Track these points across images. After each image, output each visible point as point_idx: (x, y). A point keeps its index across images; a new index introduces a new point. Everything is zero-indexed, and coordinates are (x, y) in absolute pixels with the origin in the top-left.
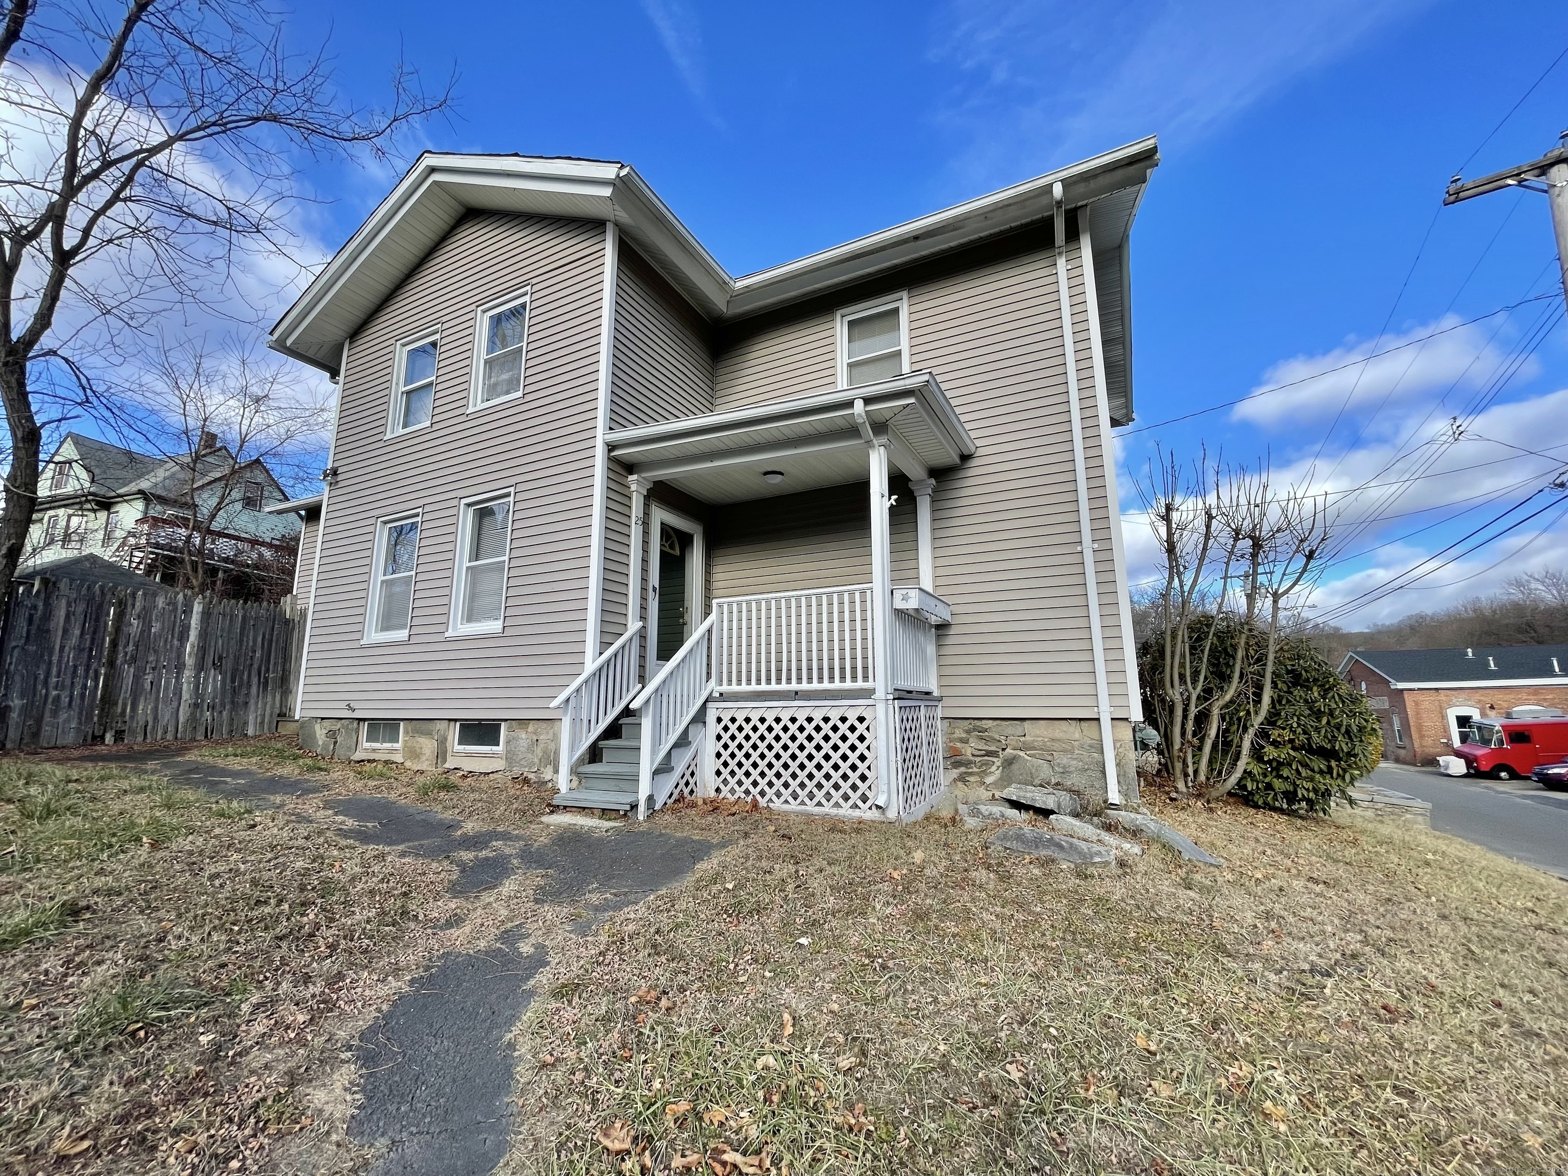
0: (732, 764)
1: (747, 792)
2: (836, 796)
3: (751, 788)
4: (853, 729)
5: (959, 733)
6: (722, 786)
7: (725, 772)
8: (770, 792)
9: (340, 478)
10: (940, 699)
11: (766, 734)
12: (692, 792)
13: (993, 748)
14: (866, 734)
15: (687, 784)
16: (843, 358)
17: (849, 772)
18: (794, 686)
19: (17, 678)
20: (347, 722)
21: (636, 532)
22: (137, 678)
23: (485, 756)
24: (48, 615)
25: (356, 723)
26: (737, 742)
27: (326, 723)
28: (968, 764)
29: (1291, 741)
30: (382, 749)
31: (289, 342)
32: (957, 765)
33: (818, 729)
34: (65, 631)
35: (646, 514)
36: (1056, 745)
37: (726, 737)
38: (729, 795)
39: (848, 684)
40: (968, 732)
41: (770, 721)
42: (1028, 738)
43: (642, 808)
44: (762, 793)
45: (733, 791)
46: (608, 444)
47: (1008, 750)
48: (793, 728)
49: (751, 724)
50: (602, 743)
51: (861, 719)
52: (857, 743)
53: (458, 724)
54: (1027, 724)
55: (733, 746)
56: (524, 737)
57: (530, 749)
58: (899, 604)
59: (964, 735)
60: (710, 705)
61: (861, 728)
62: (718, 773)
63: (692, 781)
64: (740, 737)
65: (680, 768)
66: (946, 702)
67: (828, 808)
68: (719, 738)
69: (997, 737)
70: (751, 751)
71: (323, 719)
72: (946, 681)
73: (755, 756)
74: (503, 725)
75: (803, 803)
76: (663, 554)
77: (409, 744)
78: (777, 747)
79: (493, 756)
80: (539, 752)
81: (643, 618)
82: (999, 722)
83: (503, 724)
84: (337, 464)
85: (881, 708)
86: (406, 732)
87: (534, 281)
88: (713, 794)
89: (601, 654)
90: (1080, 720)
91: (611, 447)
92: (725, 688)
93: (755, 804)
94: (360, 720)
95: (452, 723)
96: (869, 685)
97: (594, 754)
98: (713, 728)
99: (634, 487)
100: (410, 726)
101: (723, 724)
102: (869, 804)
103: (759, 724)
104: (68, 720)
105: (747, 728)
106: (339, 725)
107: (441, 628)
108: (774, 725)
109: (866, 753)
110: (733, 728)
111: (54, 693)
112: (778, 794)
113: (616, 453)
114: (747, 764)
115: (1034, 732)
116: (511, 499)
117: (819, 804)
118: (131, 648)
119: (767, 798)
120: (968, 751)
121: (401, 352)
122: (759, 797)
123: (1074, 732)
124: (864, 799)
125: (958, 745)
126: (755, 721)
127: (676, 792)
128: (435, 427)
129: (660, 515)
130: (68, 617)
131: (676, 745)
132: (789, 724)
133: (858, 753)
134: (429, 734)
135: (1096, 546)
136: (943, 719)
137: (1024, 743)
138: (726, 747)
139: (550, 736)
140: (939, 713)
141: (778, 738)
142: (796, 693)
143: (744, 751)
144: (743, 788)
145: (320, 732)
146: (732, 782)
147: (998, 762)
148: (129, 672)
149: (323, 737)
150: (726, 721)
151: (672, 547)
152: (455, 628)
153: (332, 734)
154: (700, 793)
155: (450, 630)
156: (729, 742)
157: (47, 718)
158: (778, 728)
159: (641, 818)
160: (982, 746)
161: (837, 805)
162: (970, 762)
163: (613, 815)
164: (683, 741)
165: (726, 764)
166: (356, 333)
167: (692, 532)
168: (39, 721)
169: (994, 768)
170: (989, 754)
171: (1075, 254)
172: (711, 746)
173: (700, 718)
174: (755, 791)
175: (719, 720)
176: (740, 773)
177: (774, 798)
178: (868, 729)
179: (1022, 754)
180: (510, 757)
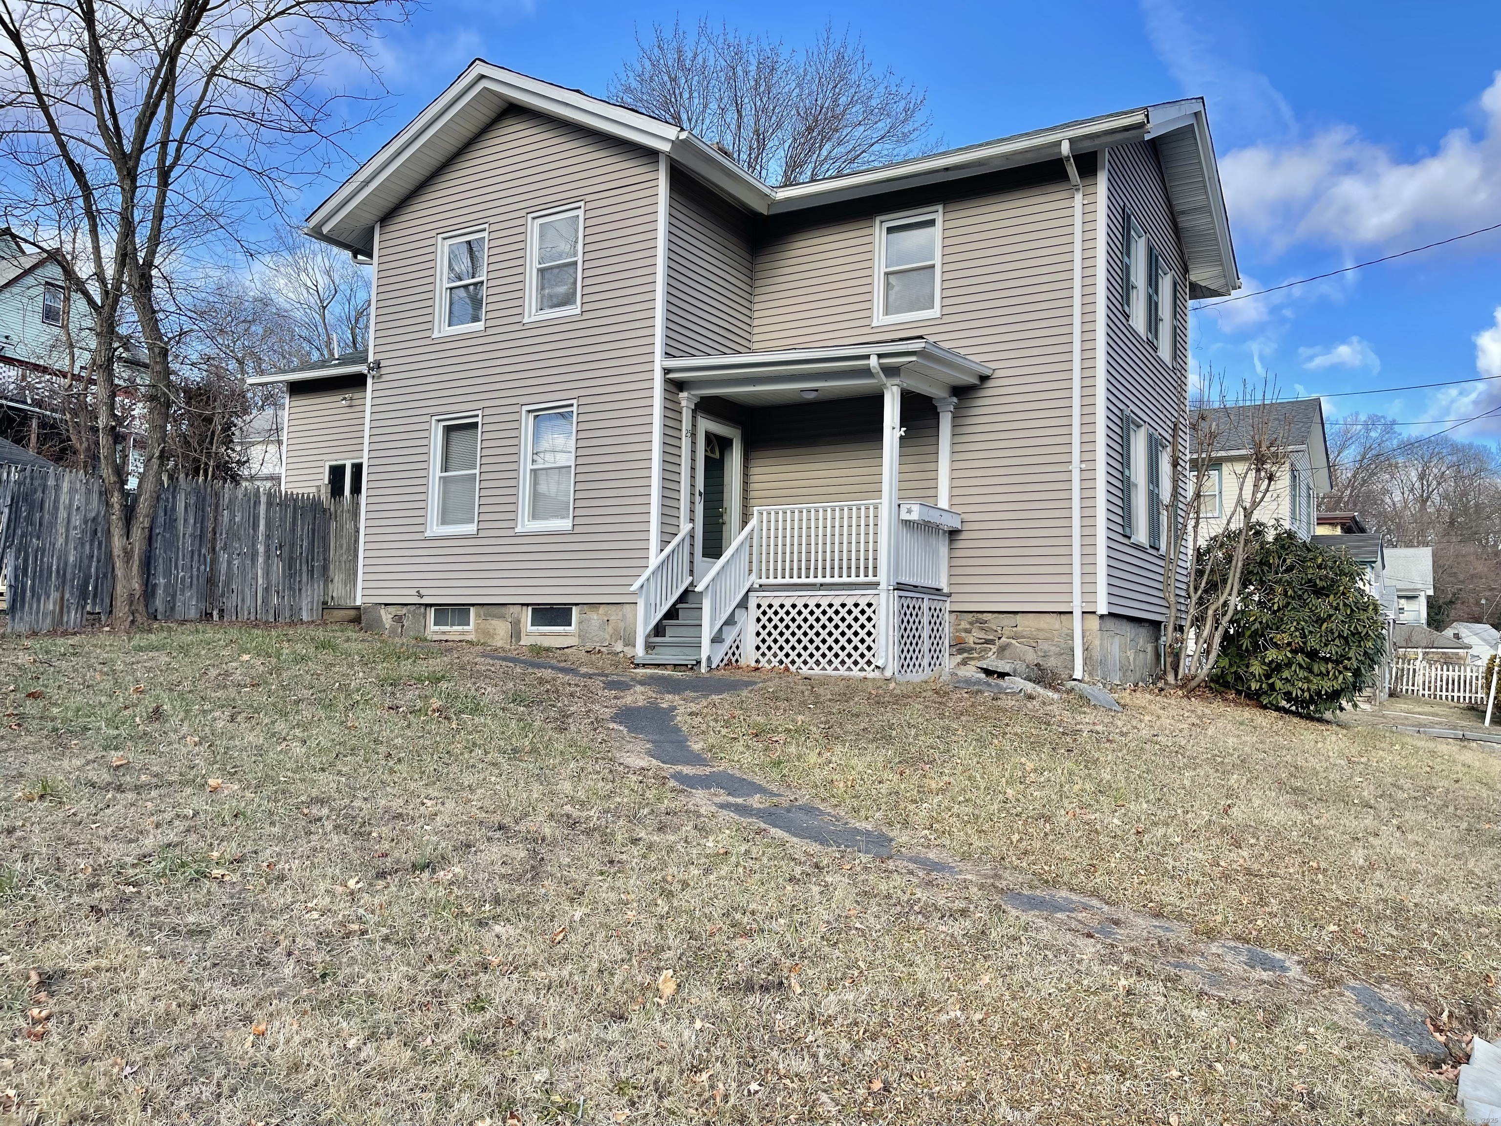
0: (769, 641)
1: (781, 662)
2: (849, 662)
3: (784, 659)
4: (863, 612)
5: (964, 625)
6: (761, 658)
7: (764, 648)
8: (799, 661)
9: (383, 371)
10: (949, 595)
11: (797, 617)
12: (737, 661)
13: (991, 637)
14: (872, 616)
15: (734, 654)
16: (880, 268)
17: (859, 645)
18: (820, 580)
19: (161, 560)
20: (414, 607)
21: (685, 443)
22: (229, 563)
23: (558, 635)
24: (174, 509)
25: (422, 609)
26: (773, 623)
27: (390, 608)
28: (970, 650)
29: (1289, 644)
30: (453, 631)
31: (325, 230)
32: (961, 651)
33: (837, 612)
34: (185, 520)
35: (694, 426)
36: (1041, 635)
37: (764, 620)
38: (766, 665)
39: (862, 579)
40: (971, 623)
41: (800, 607)
42: (1019, 628)
43: (704, 664)
44: (793, 662)
45: (769, 662)
46: (664, 369)
47: (1003, 639)
48: (818, 612)
49: (785, 609)
50: (665, 622)
51: (869, 605)
52: (866, 623)
53: (530, 608)
54: (1019, 616)
55: (770, 627)
56: (595, 617)
57: (601, 628)
58: (905, 516)
59: (968, 626)
60: (751, 594)
61: (869, 612)
62: (758, 648)
63: (737, 653)
64: (776, 619)
65: (728, 642)
66: (954, 598)
67: (842, 671)
68: (758, 620)
69: (995, 628)
70: (784, 630)
71: (386, 605)
72: (955, 580)
73: (787, 634)
74: (575, 610)
75: (824, 669)
76: (707, 458)
77: (482, 626)
78: (805, 627)
79: (566, 635)
80: (610, 629)
81: (692, 520)
82: (996, 615)
83: (574, 608)
84: (379, 356)
85: (883, 595)
86: (478, 615)
87: (588, 198)
88: (753, 664)
89: (662, 550)
90: (1061, 613)
91: (667, 371)
92: (764, 581)
93: (787, 669)
94: (427, 605)
95: (525, 608)
96: (875, 579)
97: (659, 630)
98: (754, 613)
99: (684, 403)
100: (482, 610)
101: (762, 610)
102: (873, 666)
103: (791, 609)
104: (191, 598)
105: (782, 613)
106: (404, 610)
107: (510, 524)
108: (803, 610)
109: (872, 630)
110: (770, 613)
111: (182, 574)
112: (805, 662)
113: (671, 376)
114: (781, 641)
115: (1025, 624)
116: (574, 409)
117: (836, 669)
118: (224, 536)
119: (796, 666)
120: (970, 640)
121: (443, 246)
122: (790, 665)
123: (1053, 622)
124: (869, 663)
125: (963, 634)
126: (788, 607)
127: (726, 659)
128: (489, 332)
129: (705, 425)
130: (186, 508)
131: (726, 623)
132: (815, 609)
133: (866, 630)
134: (502, 617)
135: (1083, 466)
136: (951, 612)
137: (1016, 632)
138: (764, 627)
139: (620, 616)
140: (948, 606)
141: (805, 620)
142: (822, 585)
143: (778, 630)
144: (778, 659)
145: (386, 617)
146: (769, 654)
147: (994, 648)
148: (224, 557)
149: (390, 621)
150: (764, 607)
151: (713, 451)
152: (523, 526)
153: (398, 619)
154: (743, 662)
155: (519, 526)
156: (767, 624)
157: (178, 596)
158: (806, 612)
159: (703, 671)
160: (982, 635)
161: (849, 669)
162: (972, 649)
163: (684, 668)
164: (730, 621)
165: (764, 641)
166: (387, 217)
167: (730, 436)
168: (174, 596)
169: (991, 653)
170: (987, 642)
171: (1090, 190)
172: (753, 627)
173: (743, 604)
174: (787, 661)
175: (759, 606)
176: (775, 647)
177: (802, 666)
178: (874, 612)
179: (1014, 642)
180: (582, 635)
